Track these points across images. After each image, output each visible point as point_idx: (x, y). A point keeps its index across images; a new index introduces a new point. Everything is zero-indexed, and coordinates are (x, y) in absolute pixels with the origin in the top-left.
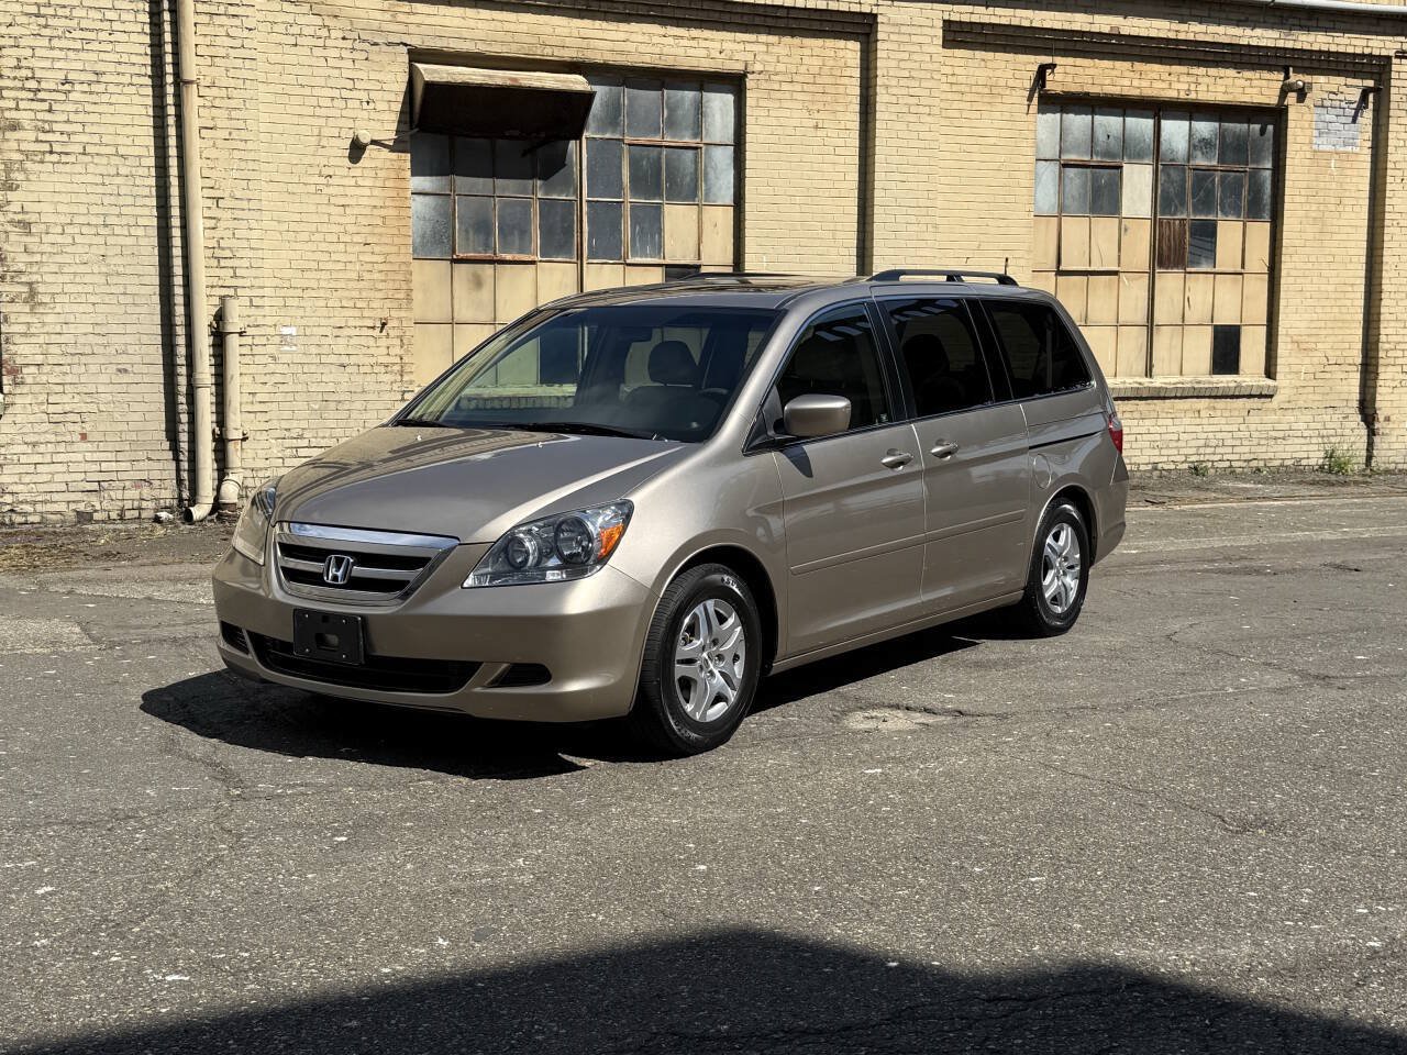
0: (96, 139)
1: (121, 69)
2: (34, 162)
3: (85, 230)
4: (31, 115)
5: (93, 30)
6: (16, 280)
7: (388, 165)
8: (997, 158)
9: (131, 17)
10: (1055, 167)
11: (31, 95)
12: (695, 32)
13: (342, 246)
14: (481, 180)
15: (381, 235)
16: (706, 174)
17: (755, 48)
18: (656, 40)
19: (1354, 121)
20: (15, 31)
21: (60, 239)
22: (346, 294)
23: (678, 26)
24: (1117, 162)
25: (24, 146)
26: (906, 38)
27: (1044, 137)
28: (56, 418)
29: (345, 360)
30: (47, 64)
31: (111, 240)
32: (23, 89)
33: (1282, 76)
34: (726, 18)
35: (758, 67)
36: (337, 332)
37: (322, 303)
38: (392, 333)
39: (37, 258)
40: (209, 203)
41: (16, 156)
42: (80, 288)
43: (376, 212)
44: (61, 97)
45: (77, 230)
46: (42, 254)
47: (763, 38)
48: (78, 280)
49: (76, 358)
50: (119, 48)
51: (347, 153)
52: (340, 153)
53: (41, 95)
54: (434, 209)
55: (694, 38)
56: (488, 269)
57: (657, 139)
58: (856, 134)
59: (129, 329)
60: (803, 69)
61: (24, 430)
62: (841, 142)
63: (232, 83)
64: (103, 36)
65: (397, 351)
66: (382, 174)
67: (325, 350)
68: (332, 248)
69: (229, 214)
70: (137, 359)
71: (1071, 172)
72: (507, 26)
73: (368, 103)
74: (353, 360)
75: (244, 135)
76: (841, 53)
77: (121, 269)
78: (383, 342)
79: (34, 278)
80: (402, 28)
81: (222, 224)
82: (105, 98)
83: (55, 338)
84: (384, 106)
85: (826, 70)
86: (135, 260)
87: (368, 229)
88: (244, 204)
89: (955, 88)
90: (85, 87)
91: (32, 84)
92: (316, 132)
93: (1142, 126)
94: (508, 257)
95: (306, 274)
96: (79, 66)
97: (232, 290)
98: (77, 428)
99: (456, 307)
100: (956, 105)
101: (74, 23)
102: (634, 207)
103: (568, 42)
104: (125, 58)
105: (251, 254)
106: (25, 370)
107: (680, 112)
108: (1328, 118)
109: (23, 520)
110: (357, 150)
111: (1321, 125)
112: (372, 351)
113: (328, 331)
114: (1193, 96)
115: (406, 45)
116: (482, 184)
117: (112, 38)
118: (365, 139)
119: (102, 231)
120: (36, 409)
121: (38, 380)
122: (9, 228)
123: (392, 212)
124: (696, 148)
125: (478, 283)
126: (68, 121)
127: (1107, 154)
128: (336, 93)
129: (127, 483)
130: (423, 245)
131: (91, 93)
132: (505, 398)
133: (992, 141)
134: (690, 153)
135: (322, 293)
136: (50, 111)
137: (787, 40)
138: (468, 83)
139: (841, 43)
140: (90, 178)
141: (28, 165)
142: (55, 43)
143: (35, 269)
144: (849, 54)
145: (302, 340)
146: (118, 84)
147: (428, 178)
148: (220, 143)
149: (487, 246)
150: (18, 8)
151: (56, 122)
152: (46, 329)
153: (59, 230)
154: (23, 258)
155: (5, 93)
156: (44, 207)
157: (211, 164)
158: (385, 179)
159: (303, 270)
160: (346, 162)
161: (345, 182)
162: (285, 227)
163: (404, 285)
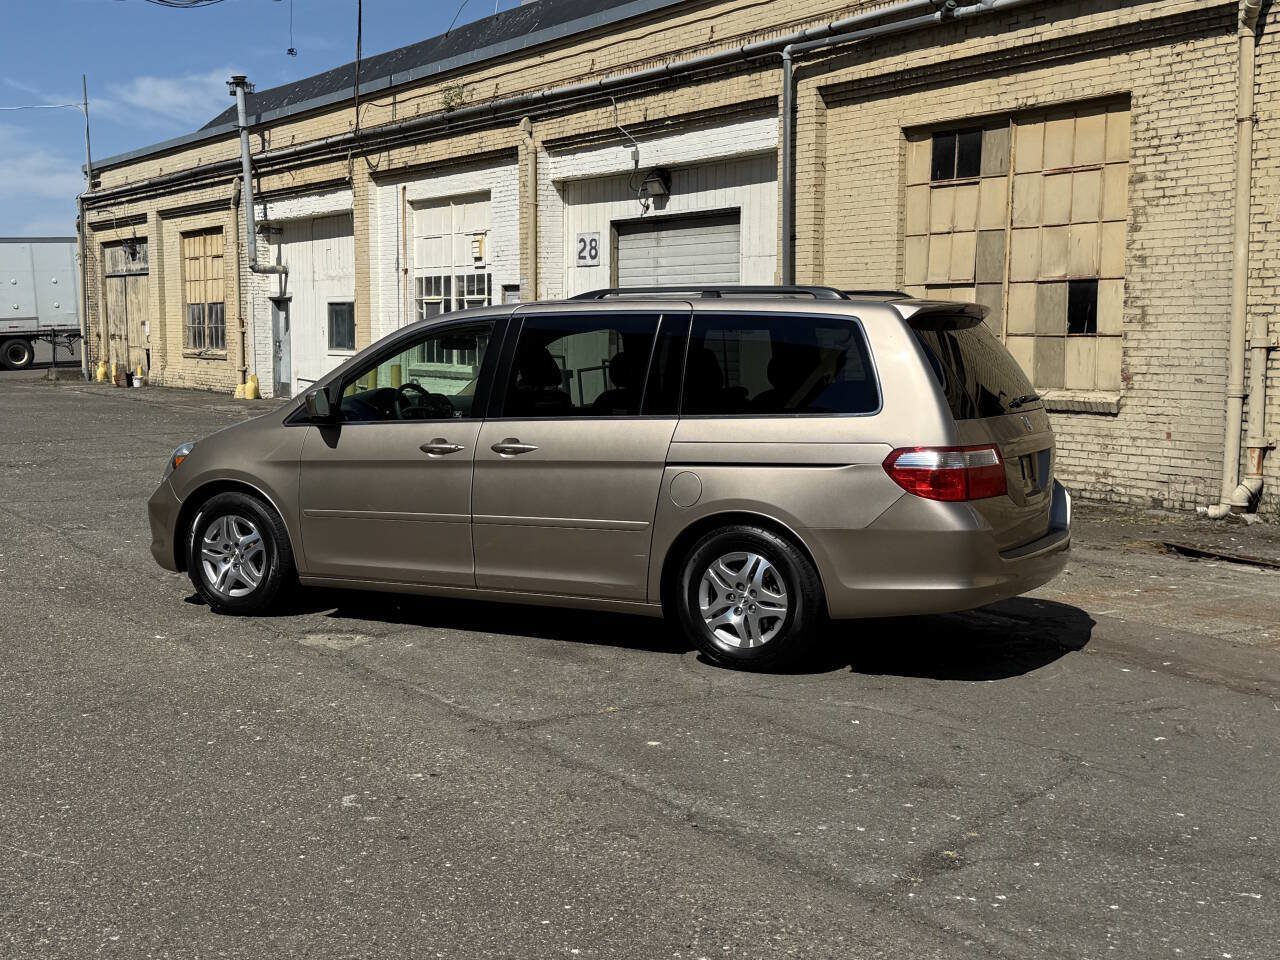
0: (1195, 181)
1: (1217, 117)
2: (1152, 206)
3: (1182, 260)
4: (1153, 168)
5: (1198, 88)
6: (1134, 304)
9: (1227, 69)
11: (1154, 151)
20: (1147, 100)
21: (1164, 269)
25: (1149, 194)
28: (1152, 418)
30: (1166, 123)
31: (1199, 267)
32: (1150, 147)
39: (1148, 286)
40: (1259, 228)
41: (1142, 203)
42: (1174, 310)
44: (1174, 148)
45: (1176, 261)
46: (1152, 281)
48: (1174, 302)
49: (1168, 369)
50: (1218, 98)
53: (1161, 150)
59: (1207, 344)
61: (1131, 427)
64: (1206, 91)
69: (1273, 237)
70: (1209, 371)
77: (1205, 292)
79: (1147, 302)
81: (1269, 246)
82: (1204, 145)
83: (1156, 352)
86: (1214, 283)
90: (1190, 138)
91: (1155, 142)
96: (1187, 120)
97: (1272, 307)
98: (1165, 428)
101: (1186, 85)
104: (1221, 106)
106: (1135, 378)
109: (1117, 499)
117: (1212, 91)
119: (1194, 260)
120: (1140, 410)
121: (1142, 387)
122: (1133, 262)
126: (1177, 169)
129: (1188, 479)
131: (1194, 142)
136: (1165, 162)
140: (1188, 215)
141: (1149, 210)
142: (1174, 104)
143: (1146, 295)
146: (1212, 131)
148: (1272, 171)
150: (1150, 80)
151: (1168, 171)
152: (1151, 344)
153: (1164, 261)
154: (1140, 286)
155: (1138, 153)
156: (1156, 243)
157: (1263, 192)
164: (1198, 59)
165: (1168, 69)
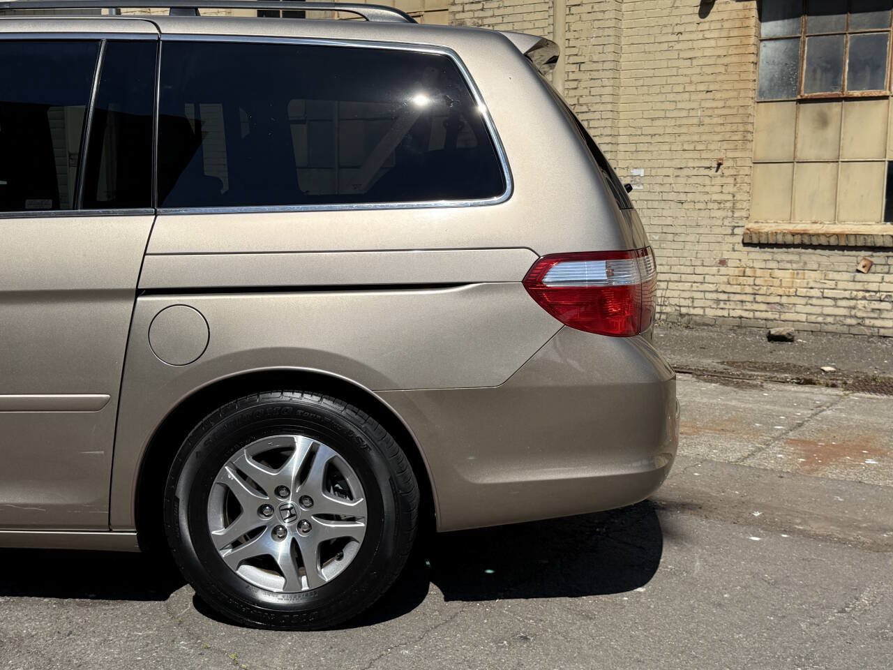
4: (471, 14)
7: (734, 15)
13: (686, 96)
14: (834, 18)
15: (722, 82)
22: (687, 138)
29: (682, 197)
36: (679, 173)
37: (666, 147)
38: (727, 173)
40: (574, 68)
43: (721, 61)
51: (697, 9)
54: (784, 53)
56: (835, 107)
65: (731, 189)
66: (726, 25)
67: (667, 188)
68: (678, 97)
69: (586, 76)
74: (690, 197)
75: (603, 7)
78: (719, 181)
81: (583, 85)
87: (711, 78)
88: (600, 66)
94: (857, 93)
95: (657, 123)
99: (799, 146)
110: (705, 6)
112: (707, 189)
113: (670, 172)
116: (832, 22)
123: (735, 59)
126: (493, 16)
130: (771, 89)
132: (833, 234)
135: (667, 139)
136: (482, 10)
145: (647, 180)
147: (780, 22)
148: (585, 17)
149: (836, 83)
151: (486, 17)
155: (457, 1)
157: (577, 35)
158: (730, 29)
159: (653, 119)
160: (697, 18)
161: (694, 36)
162: (641, 82)
163: (741, 128)
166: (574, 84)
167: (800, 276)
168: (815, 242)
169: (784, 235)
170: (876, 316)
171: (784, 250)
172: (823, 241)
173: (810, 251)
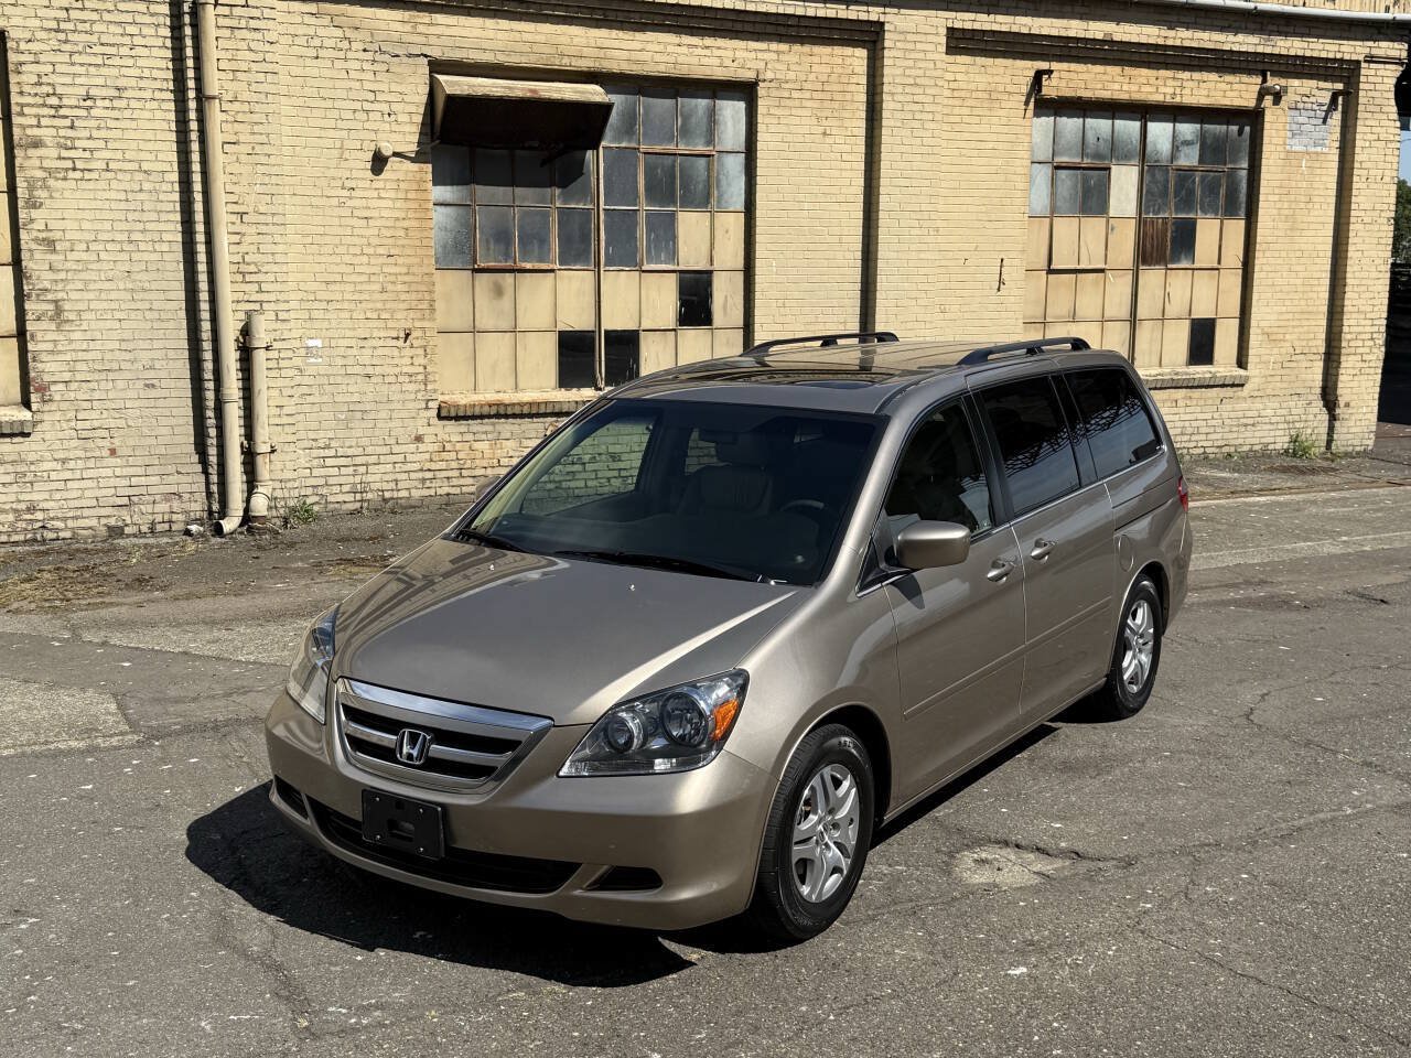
0: (119, 155)
1: (142, 84)
2: (57, 179)
3: (110, 246)
4: (53, 132)
5: (113, 45)
6: (41, 298)
7: (410, 176)
8: (995, 162)
9: (151, 31)
10: (1047, 170)
11: (52, 112)
12: (709, 41)
13: (365, 259)
14: (501, 188)
15: (403, 246)
16: (718, 181)
17: (767, 56)
18: (670, 49)
19: (1324, 122)
20: (34, 47)
21: (84, 256)
22: (370, 305)
23: (692, 36)
24: (1105, 163)
25: (46, 164)
26: (911, 46)
27: (1038, 140)
28: (85, 434)
29: (370, 370)
30: (68, 80)
31: (136, 256)
32: (44, 105)
33: (1259, 80)
34: (739, 27)
35: (769, 75)
36: (362, 343)
37: (346, 315)
38: (416, 343)
39: (62, 275)
40: (234, 218)
41: (40, 174)
42: (105, 305)
43: (398, 223)
44: (83, 113)
46: (67, 271)
47: (774, 46)
48: (103, 296)
49: (104, 374)
50: (141, 62)
51: (369, 165)
52: (362, 165)
53: (62, 112)
54: (456, 219)
55: (707, 47)
56: (509, 278)
57: (671, 147)
58: (862, 141)
59: (156, 344)
60: (812, 77)
61: (53, 447)
62: (847, 148)
63: (255, 97)
64: (124, 51)
65: (422, 361)
66: (403, 186)
67: (350, 361)
68: (356, 260)
69: (253, 229)
70: (163, 374)
71: (1063, 174)
72: (527, 37)
73: (389, 114)
74: (378, 370)
75: (267, 149)
76: (849, 60)
77: (147, 285)
78: (408, 352)
79: (60, 295)
80: (422, 39)
81: (247, 239)
82: (127, 114)
83: (81, 355)
84: (406, 118)
85: (834, 78)
86: (160, 276)
87: (391, 241)
88: (269, 219)
89: (956, 94)
91: (54, 101)
92: (338, 145)
93: (1129, 128)
94: (528, 266)
95: (332, 287)
96: (100, 81)
97: (258, 304)
98: (106, 443)
99: (477, 315)
100: (957, 111)
101: (94, 39)
102: (649, 215)
103: (586, 52)
104: (147, 73)
105: (275, 268)
106: (53, 388)
107: (693, 120)
108: (1301, 120)
109: (54, 536)
110: (379, 162)
111: (1294, 127)
112: (396, 361)
113: (353, 343)
114: (1178, 99)
115: (426, 56)
116: (500, 193)
117: (133, 53)
118: (387, 152)
119: (128, 247)
120: (65, 425)
121: (66, 397)
122: (34, 246)
123: (415, 224)
124: (709, 156)
125: (498, 291)
126: (90, 138)
127: (1097, 156)
128: (357, 106)
129: (158, 498)
130: (445, 255)
131: (113, 108)
133: (991, 145)
134: (702, 161)
135: (346, 306)
136: (72, 127)
137: (797, 48)
138: (488, 95)
139: (849, 51)
140: (113, 195)
141: (51, 182)
142: (76, 58)
143: (60, 286)
144: (856, 62)
145: (327, 352)
146: (139, 99)
147: (449, 188)
148: (243, 158)
149: (507, 256)
150: (37, 23)
151: (78, 138)
152: (73, 346)
153: (84, 247)
154: (52, 276)
155: (26, 110)
156: (68, 224)
157: (235, 179)
158: (407, 191)
159: (327, 283)
160: (369, 174)
161: (366, 194)
162: (309, 240)
163: (427, 296)
164: (109, 12)
165: (63, 14)
166: (236, 238)
167: (498, 446)
168: (509, 412)
169: (482, 406)
170: (570, 478)
171: (479, 421)
172: (517, 410)
173: (503, 420)
